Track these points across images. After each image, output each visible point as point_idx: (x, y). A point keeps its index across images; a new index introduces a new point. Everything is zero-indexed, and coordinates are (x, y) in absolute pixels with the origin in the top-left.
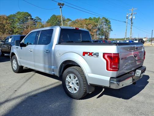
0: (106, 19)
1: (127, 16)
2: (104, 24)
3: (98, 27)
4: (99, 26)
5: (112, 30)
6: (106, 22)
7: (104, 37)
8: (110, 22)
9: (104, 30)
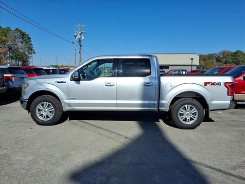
0: (22, 32)
1: (75, 34)
2: (19, 40)
3: (7, 44)
4: (10, 43)
5: (34, 53)
6: (23, 38)
7: (20, 63)
8: (30, 38)
9: (21, 51)
